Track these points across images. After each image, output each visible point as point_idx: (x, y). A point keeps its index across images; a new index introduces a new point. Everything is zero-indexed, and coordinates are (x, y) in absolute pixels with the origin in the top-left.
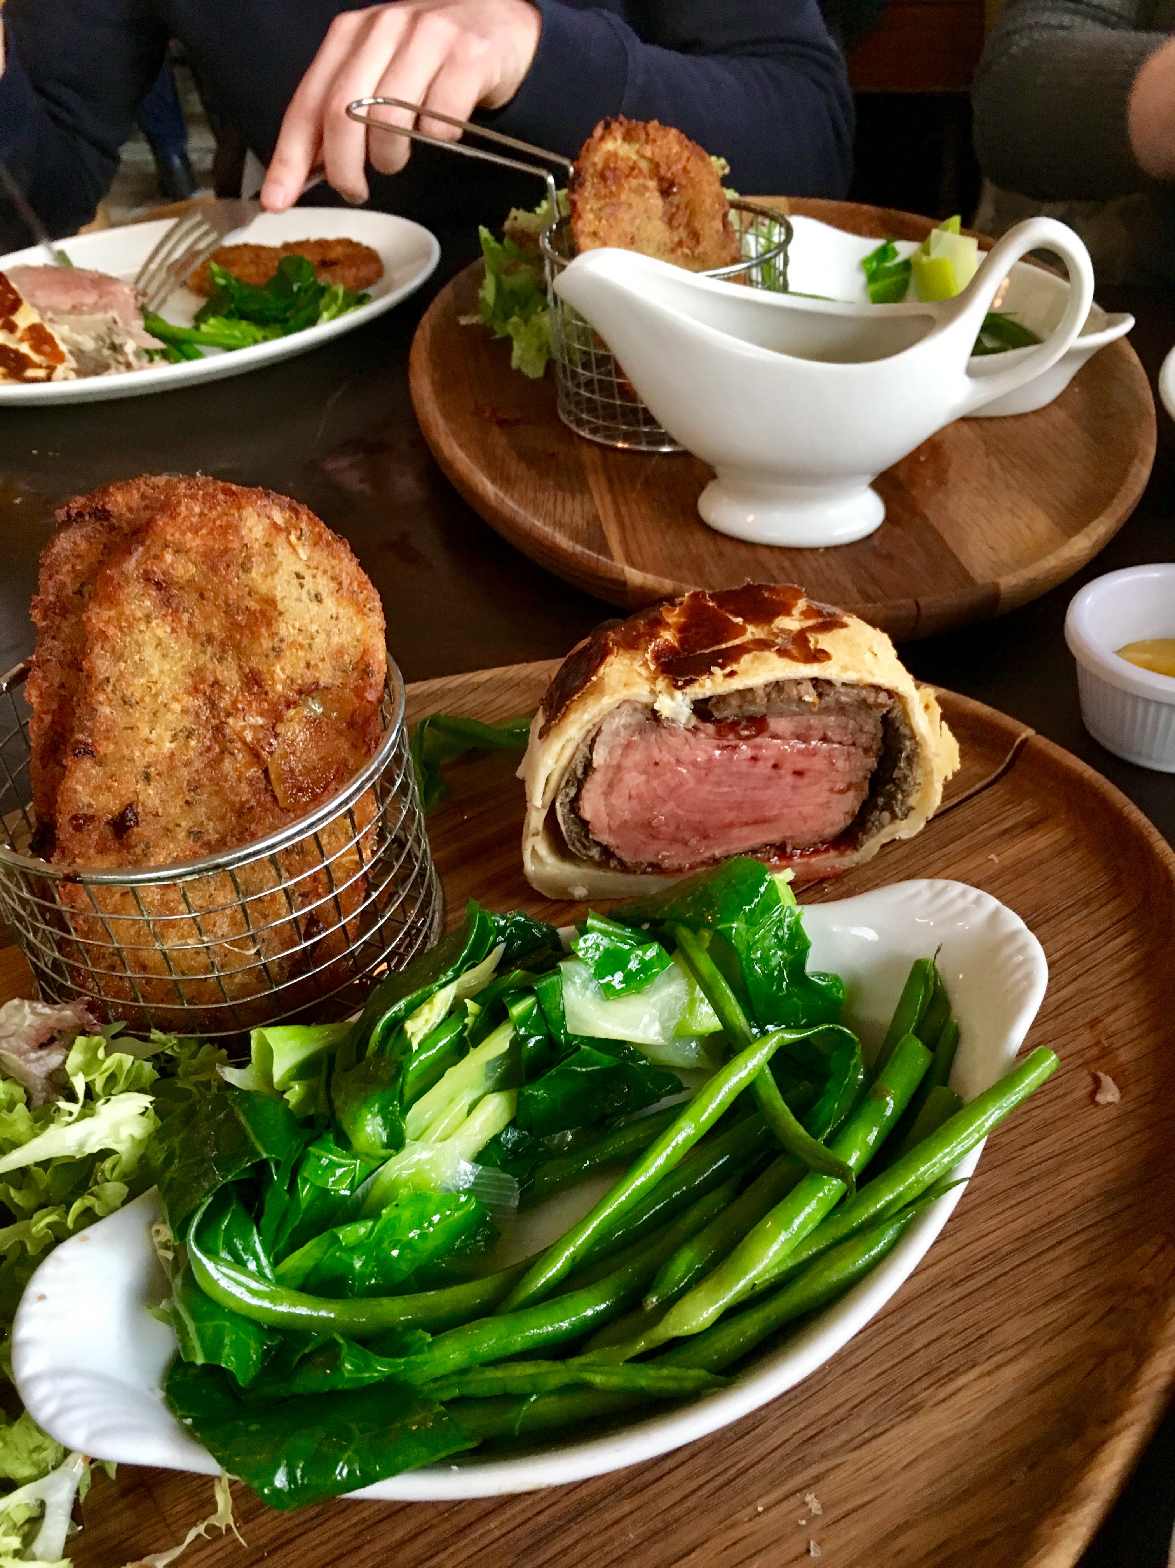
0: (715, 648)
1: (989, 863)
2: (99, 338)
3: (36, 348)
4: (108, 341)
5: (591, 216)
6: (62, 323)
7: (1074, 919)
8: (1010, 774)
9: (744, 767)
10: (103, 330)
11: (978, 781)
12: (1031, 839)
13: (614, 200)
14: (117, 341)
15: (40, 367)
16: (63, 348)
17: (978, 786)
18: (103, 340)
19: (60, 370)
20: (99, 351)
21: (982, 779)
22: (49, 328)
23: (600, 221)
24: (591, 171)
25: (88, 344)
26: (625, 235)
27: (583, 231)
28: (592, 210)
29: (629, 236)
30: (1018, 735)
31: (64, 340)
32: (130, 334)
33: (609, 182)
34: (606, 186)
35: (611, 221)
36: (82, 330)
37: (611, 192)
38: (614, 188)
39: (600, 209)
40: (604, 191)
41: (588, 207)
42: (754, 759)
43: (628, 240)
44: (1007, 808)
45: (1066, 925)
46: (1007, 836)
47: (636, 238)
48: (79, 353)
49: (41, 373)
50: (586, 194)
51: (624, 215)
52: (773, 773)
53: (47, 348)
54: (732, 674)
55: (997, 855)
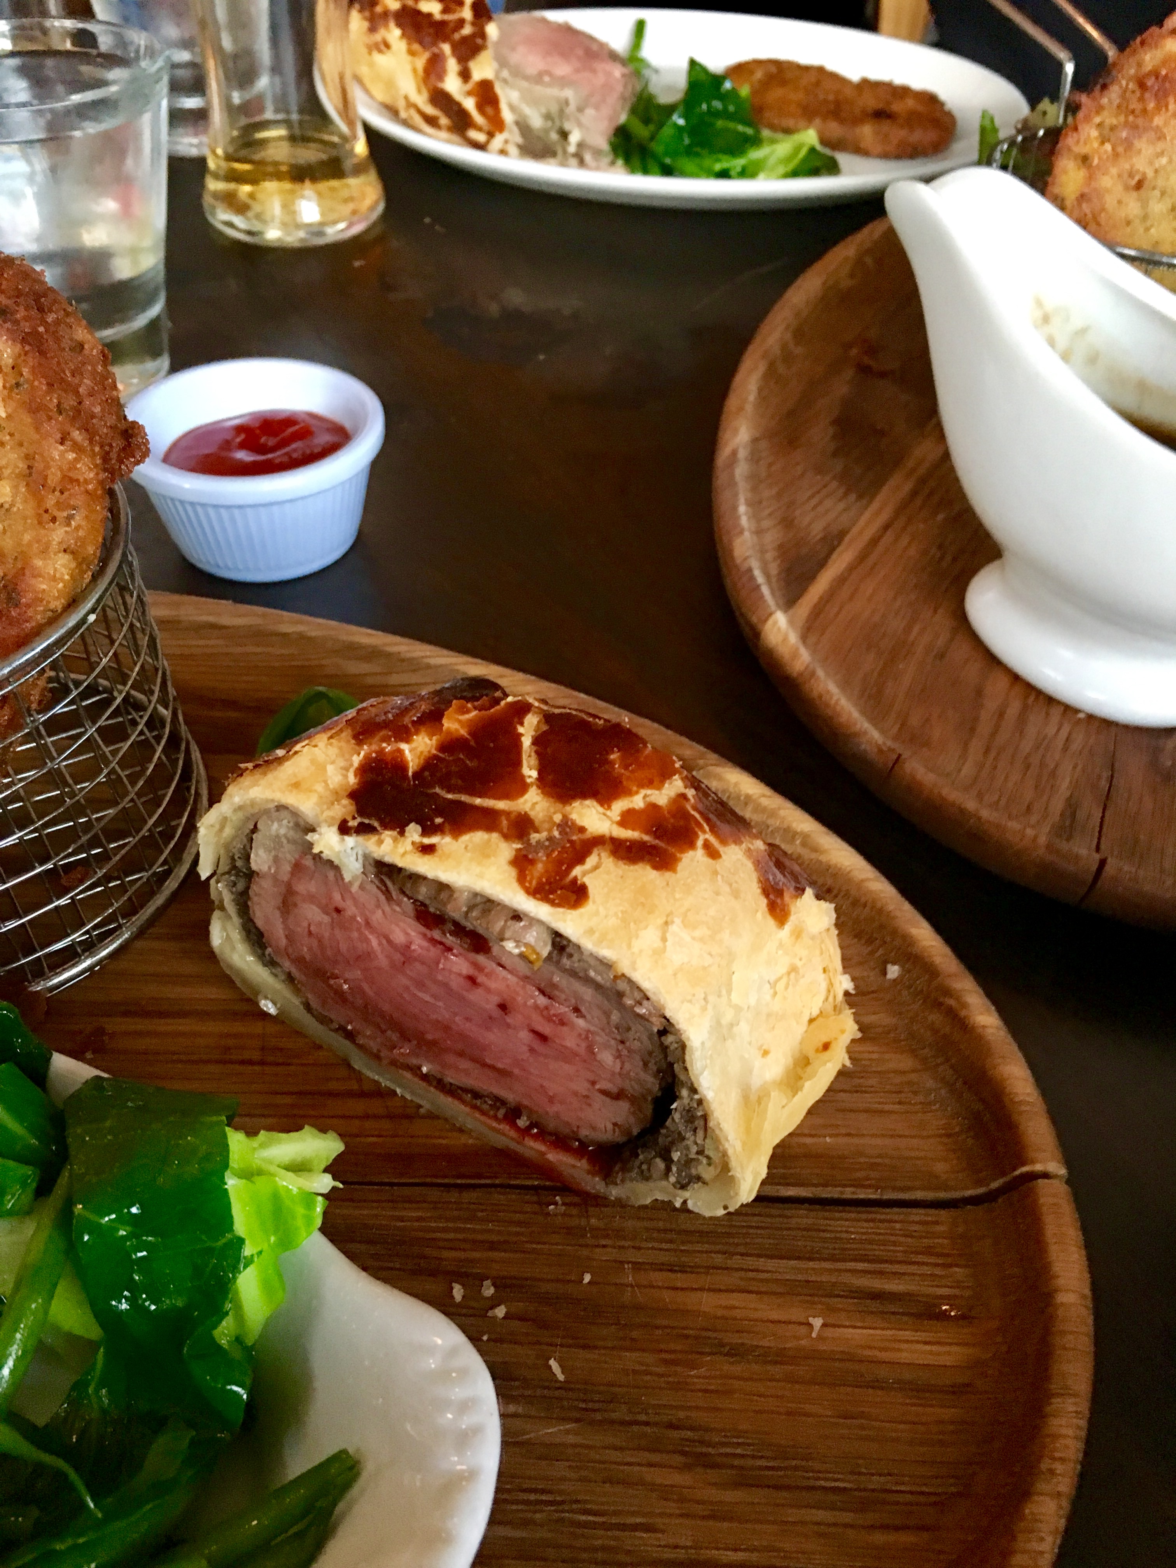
0: (464, 798)
1: (803, 1330)
2: (548, 117)
3: (480, 107)
4: (558, 123)
5: (1094, 133)
6: (512, 87)
7: (820, 1515)
8: (979, 1212)
9: (456, 983)
10: (554, 109)
11: (923, 1188)
12: (907, 1334)
13: (1140, 121)
14: (567, 126)
15: (479, 129)
16: (507, 116)
17: (919, 1195)
18: (553, 122)
19: (498, 141)
20: (547, 131)
21: (937, 1188)
22: (499, 89)
23: (1103, 143)
24: (1132, 71)
25: (536, 122)
26: (1131, 175)
27: (1069, 149)
28: (1100, 125)
29: (1137, 178)
30: (1033, 1162)
31: (512, 108)
32: (580, 125)
33: (1147, 95)
34: (1141, 99)
35: (1120, 149)
36: (534, 102)
37: (1145, 111)
38: (1151, 105)
39: (1113, 128)
40: (1135, 105)
41: (1097, 120)
42: (472, 980)
43: (1133, 182)
44: (921, 1258)
45: (793, 1514)
46: (874, 1305)
47: (1146, 184)
48: (523, 127)
49: (480, 137)
50: (1105, 101)
51: (1145, 147)
52: (497, 1013)
53: (489, 110)
54: (428, 850)
55: (824, 1325)
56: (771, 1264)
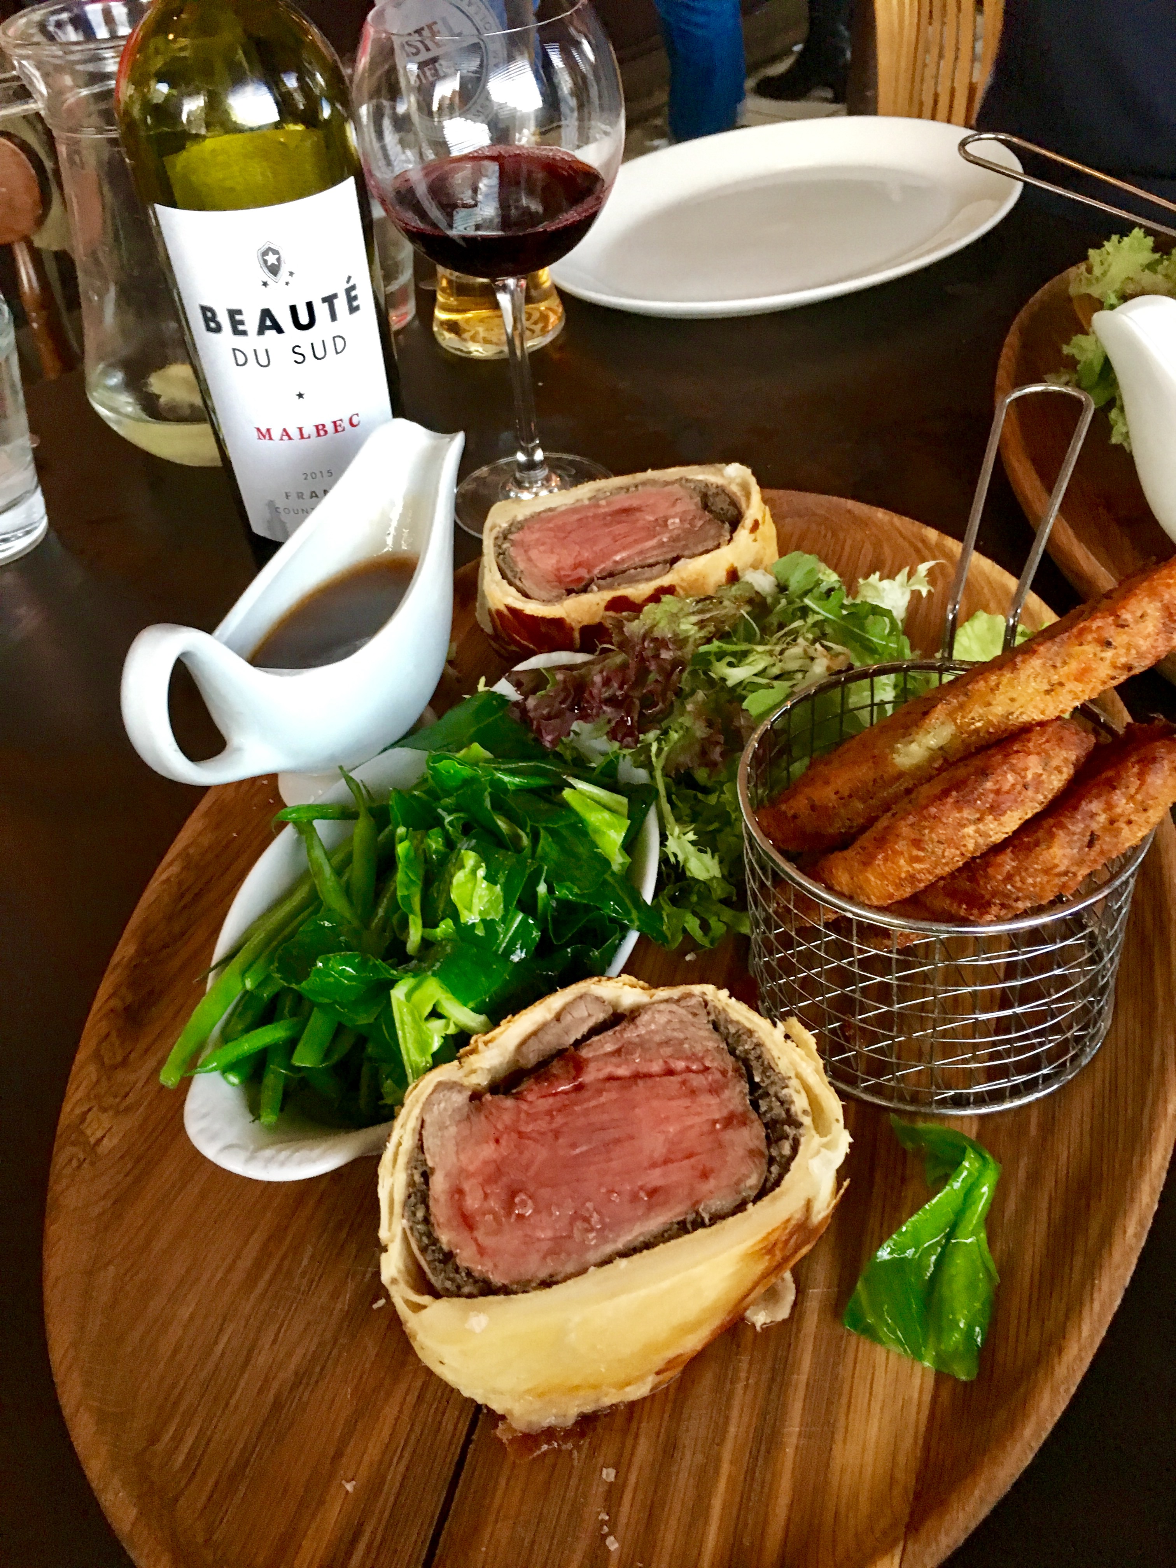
55: (347, 1492)
56: (402, 1468)
